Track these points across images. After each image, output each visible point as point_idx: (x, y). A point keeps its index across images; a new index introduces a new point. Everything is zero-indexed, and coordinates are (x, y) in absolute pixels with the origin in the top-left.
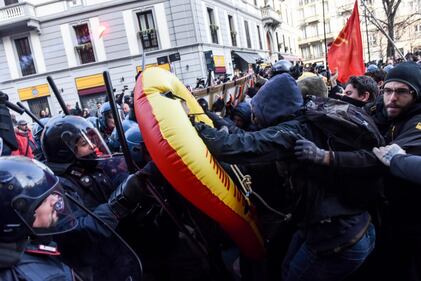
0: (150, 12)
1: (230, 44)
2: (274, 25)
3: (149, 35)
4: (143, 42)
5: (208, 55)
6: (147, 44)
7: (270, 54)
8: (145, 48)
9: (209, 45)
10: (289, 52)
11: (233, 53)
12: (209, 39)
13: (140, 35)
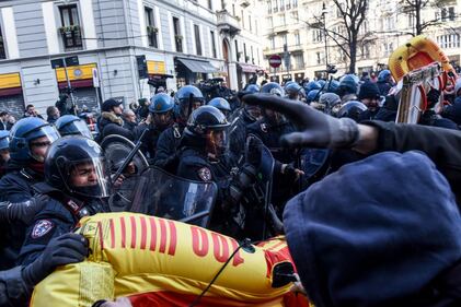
0: (75, 6)
1: (174, 49)
2: (232, 31)
3: (73, 33)
4: (65, 39)
5: (141, 60)
6: (70, 43)
7: (227, 63)
8: (66, 47)
9: (144, 49)
10: (250, 62)
11: (175, 59)
12: (145, 42)
13: (62, 32)
